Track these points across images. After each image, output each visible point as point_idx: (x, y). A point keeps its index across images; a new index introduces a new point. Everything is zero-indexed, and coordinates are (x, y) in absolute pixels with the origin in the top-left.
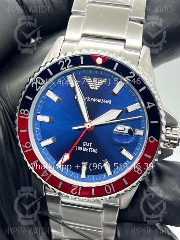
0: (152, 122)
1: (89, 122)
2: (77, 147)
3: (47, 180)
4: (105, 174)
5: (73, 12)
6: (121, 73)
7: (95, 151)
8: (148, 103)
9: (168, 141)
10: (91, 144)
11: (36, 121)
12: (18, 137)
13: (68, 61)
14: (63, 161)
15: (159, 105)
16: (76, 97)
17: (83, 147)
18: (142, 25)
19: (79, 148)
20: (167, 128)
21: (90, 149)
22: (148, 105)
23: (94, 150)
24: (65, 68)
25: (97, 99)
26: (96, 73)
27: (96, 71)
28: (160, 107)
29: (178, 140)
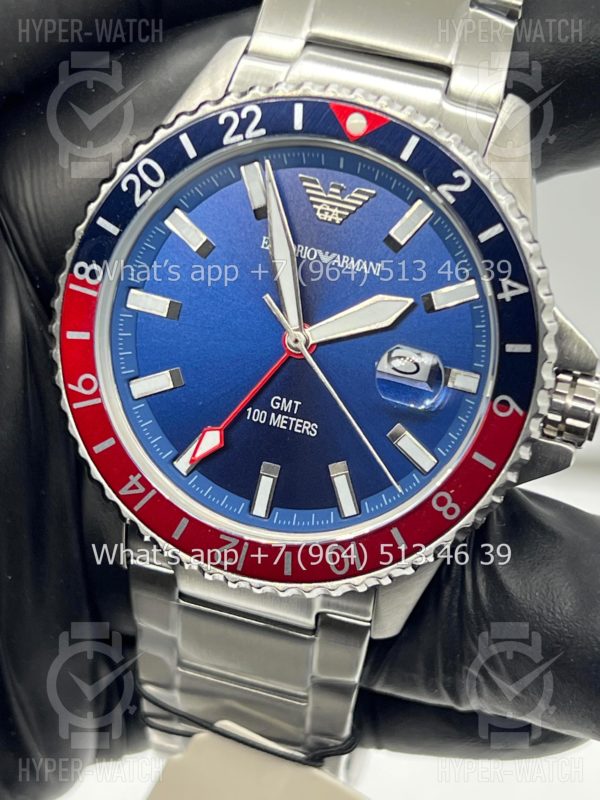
0: (510, 348)
1: (300, 330)
3: (136, 508)
4: (336, 509)
6: (424, 171)
7: (310, 429)
9: (558, 418)
10: (297, 403)
11: (125, 310)
12: (56, 353)
13: (251, 115)
14: (199, 454)
15: (541, 292)
16: (264, 242)
17: (270, 411)
18: (512, 25)
19: (258, 416)
20: (561, 376)
21: (294, 422)
22: (505, 288)
23: (304, 427)
24: (240, 137)
25: (334, 255)
26: (341, 166)
27: (342, 160)
28: (541, 301)
29: (591, 420)
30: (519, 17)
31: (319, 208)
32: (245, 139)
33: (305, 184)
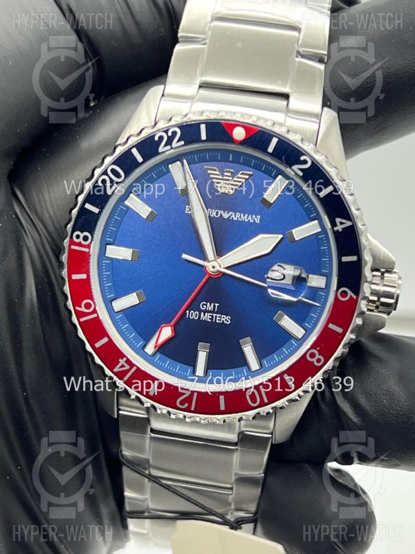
0: (344, 259)
1: (215, 260)
2: (188, 311)
3: (125, 379)
4: (246, 367)
5: (182, 37)
6: (283, 158)
7: (226, 320)
8: (338, 220)
9: (375, 298)
10: (217, 305)
11: (104, 258)
12: (67, 289)
13: (174, 133)
14: (160, 341)
15: (359, 225)
16: (187, 209)
17: (200, 311)
18: (322, 67)
19: (193, 315)
20: (375, 273)
21: (216, 317)
22: (338, 224)
23: (222, 319)
24: (169, 147)
25: (231, 213)
26: (231, 159)
27: (231, 155)
28: (360, 229)
29: (395, 298)
30: (326, 61)
31: (219, 185)
32: (172, 148)
33: (209, 172)
